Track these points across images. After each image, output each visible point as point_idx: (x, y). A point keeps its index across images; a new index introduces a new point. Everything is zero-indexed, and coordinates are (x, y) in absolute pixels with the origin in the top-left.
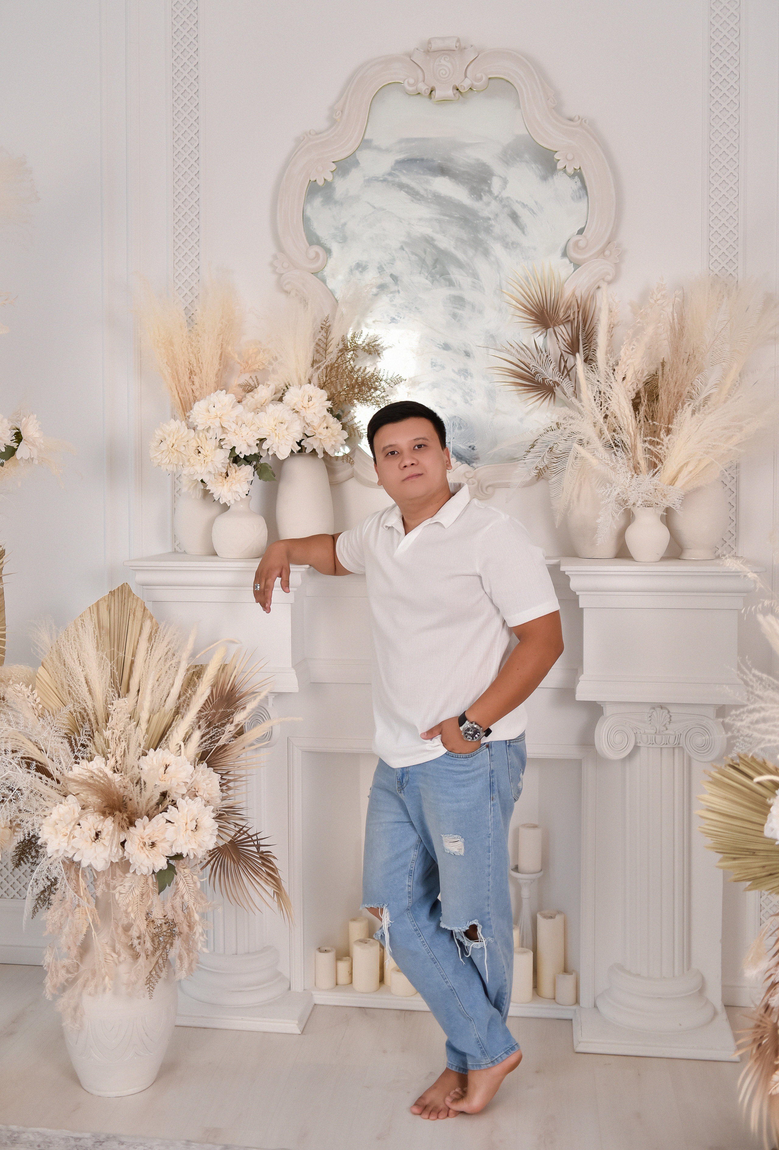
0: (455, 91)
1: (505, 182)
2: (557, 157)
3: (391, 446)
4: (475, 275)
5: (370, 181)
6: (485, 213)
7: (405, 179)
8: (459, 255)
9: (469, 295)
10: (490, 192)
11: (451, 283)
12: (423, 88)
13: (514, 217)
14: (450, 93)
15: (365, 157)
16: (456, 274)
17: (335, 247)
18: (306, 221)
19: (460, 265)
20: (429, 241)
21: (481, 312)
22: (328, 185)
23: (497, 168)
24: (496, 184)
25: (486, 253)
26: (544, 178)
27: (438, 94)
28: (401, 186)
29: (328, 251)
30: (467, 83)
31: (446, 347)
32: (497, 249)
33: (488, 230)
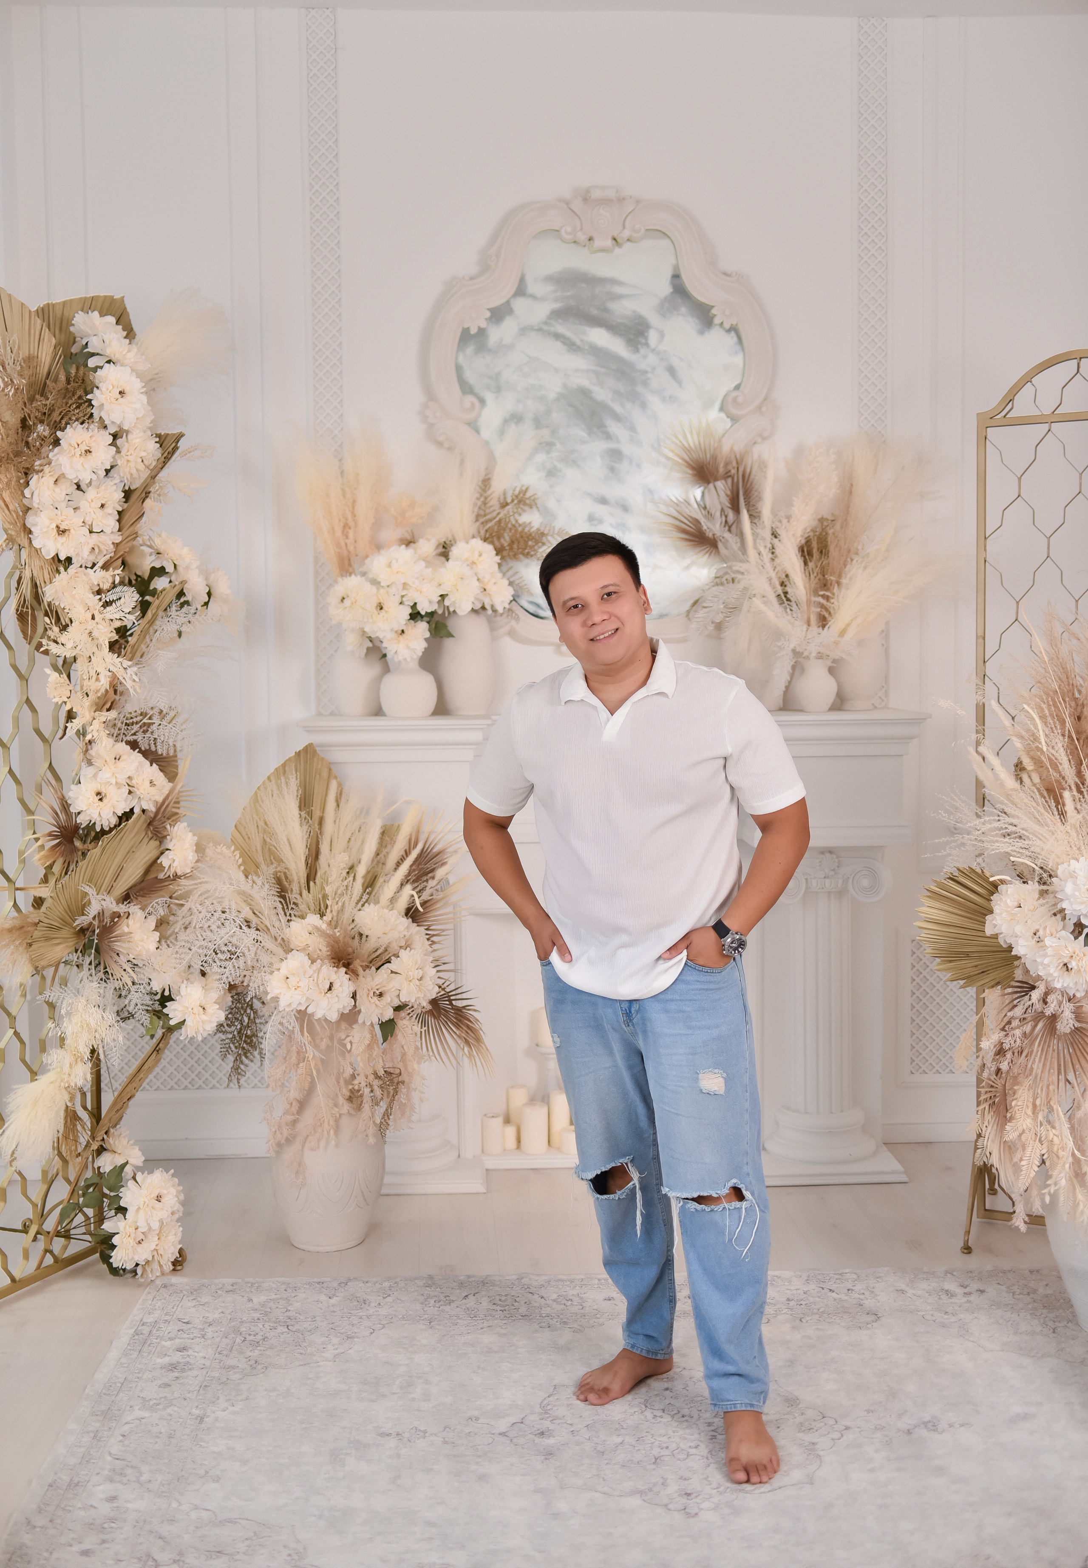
0: (614, 242)
1: (662, 335)
2: (714, 311)
3: (572, 599)
4: (632, 429)
5: (525, 330)
6: (642, 366)
7: (561, 329)
8: (617, 408)
9: (626, 449)
10: (647, 345)
11: (608, 436)
12: (582, 237)
13: (672, 371)
14: (609, 243)
15: (519, 305)
16: (613, 427)
17: (489, 397)
18: (459, 369)
19: (617, 417)
20: (585, 393)
21: (638, 466)
22: (482, 332)
23: (654, 320)
24: (653, 337)
25: (644, 406)
26: (701, 332)
27: (597, 243)
28: (557, 336)
29: (482, 401)
30: (626, 234)
31: (603, 501)
32: (654, 402)
33: (645, 383)
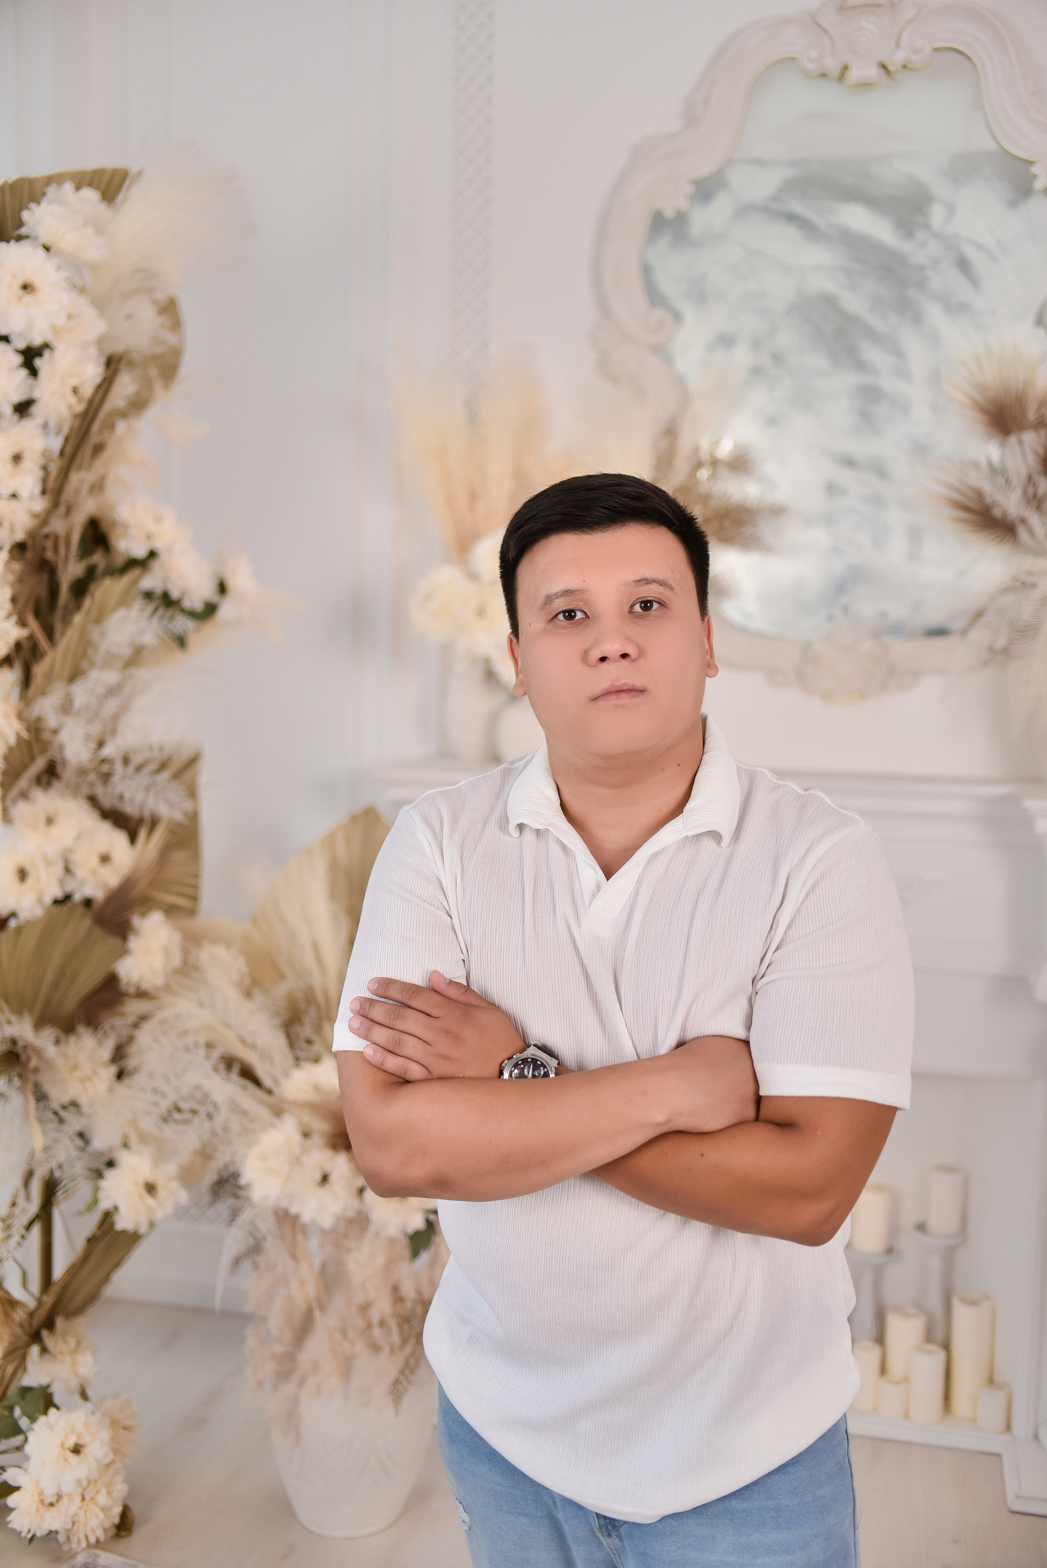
0: (882, 71)
1: (951, 210)
2: (1035, 170)
4: (898, 353)
5: (744, 211)
6: (919, 257)
7: (797, 207)
8: (876, 322)
9: (889, 384)
10: (927, 226)
11: (861, 366)
12: (832, 65)
13: (963, 265)
14: (872, 72)
15: (737, 177)
16: (869, 352)
17: (688, 310)
18: (647, 271)
19: (877, 338)
20: (829, 302)
21: (906, 409)
22: (681, 219)
23: (940, 189)
24: (937, 215)
25: (917, 319)
26: (1013, 204)
27: (856, 74)
28: (792, 218)
29: (677, 317)
30: (900, 56)
31: (849, 462)
32: (935, 315)
33: (922, 285)
